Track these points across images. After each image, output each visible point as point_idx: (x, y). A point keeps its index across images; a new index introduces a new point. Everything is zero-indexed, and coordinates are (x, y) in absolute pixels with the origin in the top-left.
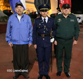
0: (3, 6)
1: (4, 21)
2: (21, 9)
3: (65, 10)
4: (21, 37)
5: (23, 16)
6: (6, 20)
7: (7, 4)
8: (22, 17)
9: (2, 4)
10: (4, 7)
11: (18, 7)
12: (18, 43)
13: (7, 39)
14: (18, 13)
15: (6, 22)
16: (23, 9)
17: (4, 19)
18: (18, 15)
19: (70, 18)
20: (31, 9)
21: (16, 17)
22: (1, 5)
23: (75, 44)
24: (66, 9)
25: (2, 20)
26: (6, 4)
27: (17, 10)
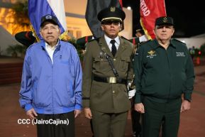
0: (14, 23)
1: (16, 57)
2: (53, 31)
3: (161, 30)
4: (55, 97)
5: (60, 46)
6: (19, 55)
7: (22, 20)
8: (58, 49)
9: (12, 20)
10: (15, 26)
11: (47, 25)
12: (48, 111)
13: (22, 102)
14: (48, 41)
15: (19, 57)
16: (58, 30)
17: (15, 53)
18: (46, 44)
19: (175, 48)
20: (75, 28)
21: (44, 49)
22: (9, 23)
23: (186, 109)
24: (162, 28)
25: (11, 55)
26: (20, 20)
27: (44, 32)
